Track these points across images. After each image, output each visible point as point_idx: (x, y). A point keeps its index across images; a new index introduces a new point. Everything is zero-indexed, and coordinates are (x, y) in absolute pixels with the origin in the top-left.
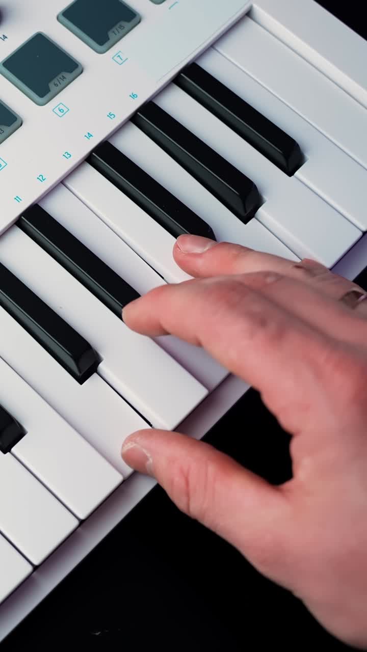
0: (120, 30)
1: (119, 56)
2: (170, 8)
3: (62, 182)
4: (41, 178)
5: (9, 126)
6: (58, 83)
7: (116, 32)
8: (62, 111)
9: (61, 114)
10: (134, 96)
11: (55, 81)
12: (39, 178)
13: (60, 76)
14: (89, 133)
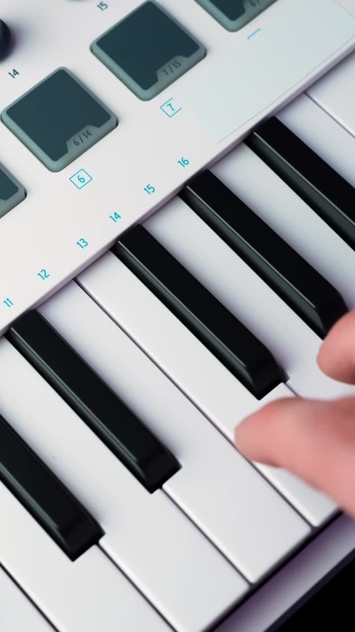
0: (174, 68)
1: (170, 104)
2: (248, 38)
3: (75, 280)
4: (43, 274)
5: (6, 200)
6: (79, 141)
7: (168, 70)
8: (82, 180)
9: (80, 184)
10: (184, 162)
11: (76, 138)
12: (41, 274)
13: (84, 131)
14: (115, 214)
